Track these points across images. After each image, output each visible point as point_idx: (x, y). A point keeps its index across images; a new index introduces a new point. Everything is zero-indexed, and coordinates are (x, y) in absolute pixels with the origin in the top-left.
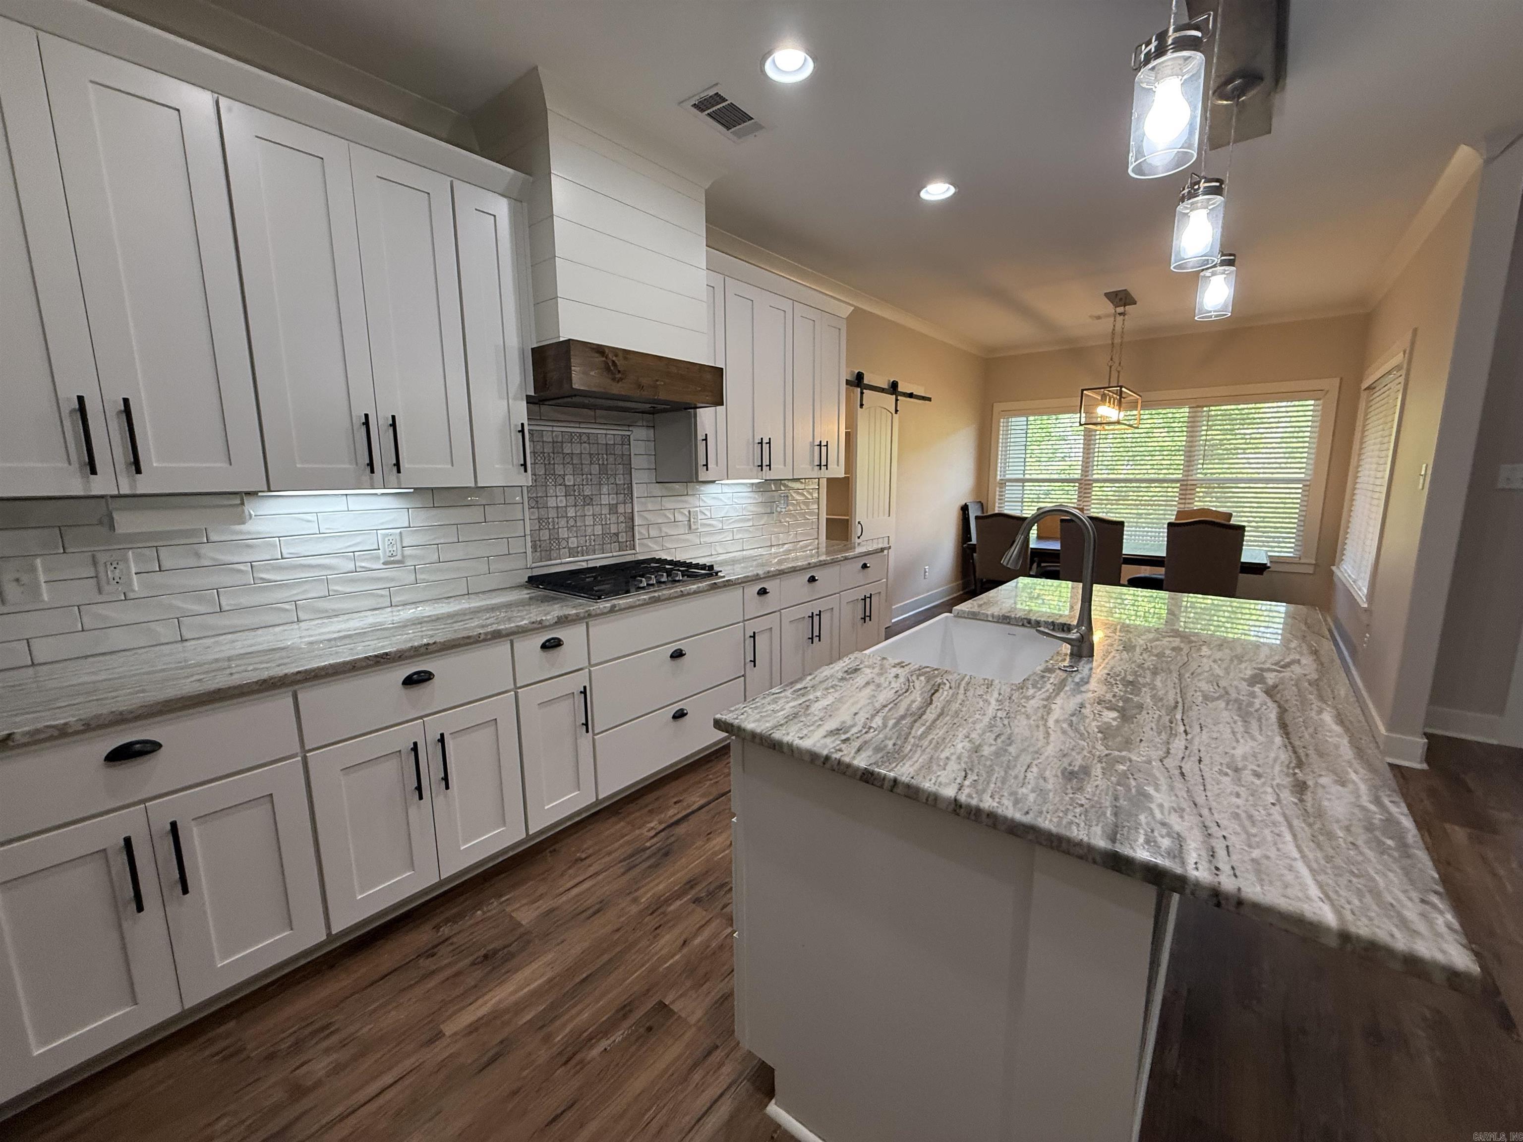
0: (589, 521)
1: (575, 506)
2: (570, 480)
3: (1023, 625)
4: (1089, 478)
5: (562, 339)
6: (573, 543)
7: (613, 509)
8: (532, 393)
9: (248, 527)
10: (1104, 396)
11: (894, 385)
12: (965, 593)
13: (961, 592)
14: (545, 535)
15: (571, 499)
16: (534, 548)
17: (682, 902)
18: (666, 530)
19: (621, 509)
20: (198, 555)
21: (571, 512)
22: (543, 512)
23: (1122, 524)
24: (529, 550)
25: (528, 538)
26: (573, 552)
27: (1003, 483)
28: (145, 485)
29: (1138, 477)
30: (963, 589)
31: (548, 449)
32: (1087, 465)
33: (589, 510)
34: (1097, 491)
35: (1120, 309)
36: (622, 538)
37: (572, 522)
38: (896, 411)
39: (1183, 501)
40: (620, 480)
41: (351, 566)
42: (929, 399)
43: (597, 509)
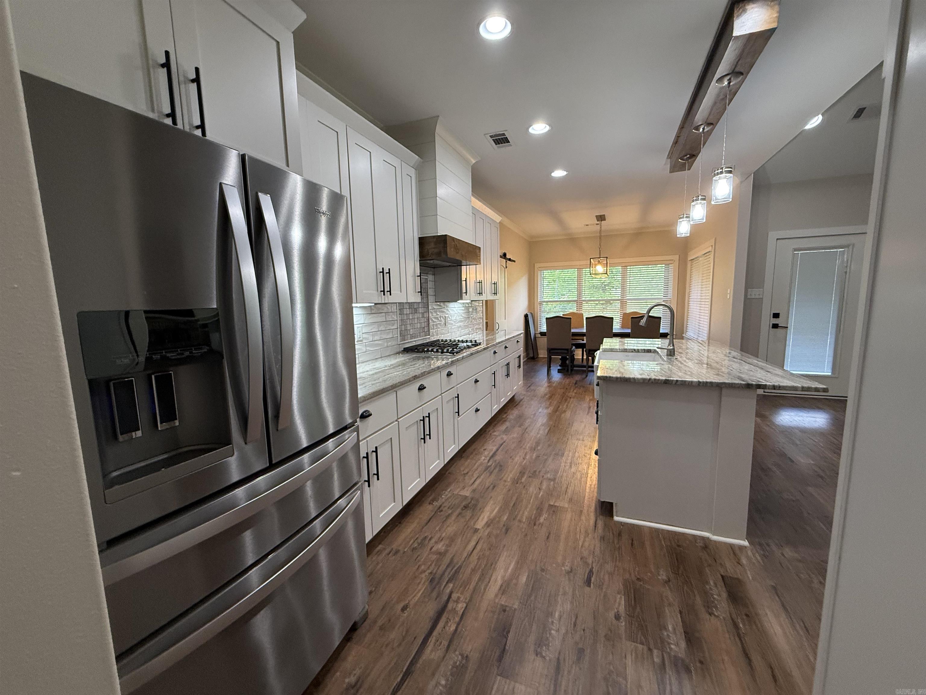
1: (412, 313)
3: (632, 352)
4: (581, 299)
5: (439, 234)
10: (599, 261)
12: (528, 359)
13: (526, 359)
17: (525, 478)
23: (612, 318)
27: (541, 303)
29: (613, 298)
30: (527, 357)
32: (579, 294)
34: (585, 306)
35: (598, 222)
38: (506, 267)
39: (622, 309)
42: (514, 261)
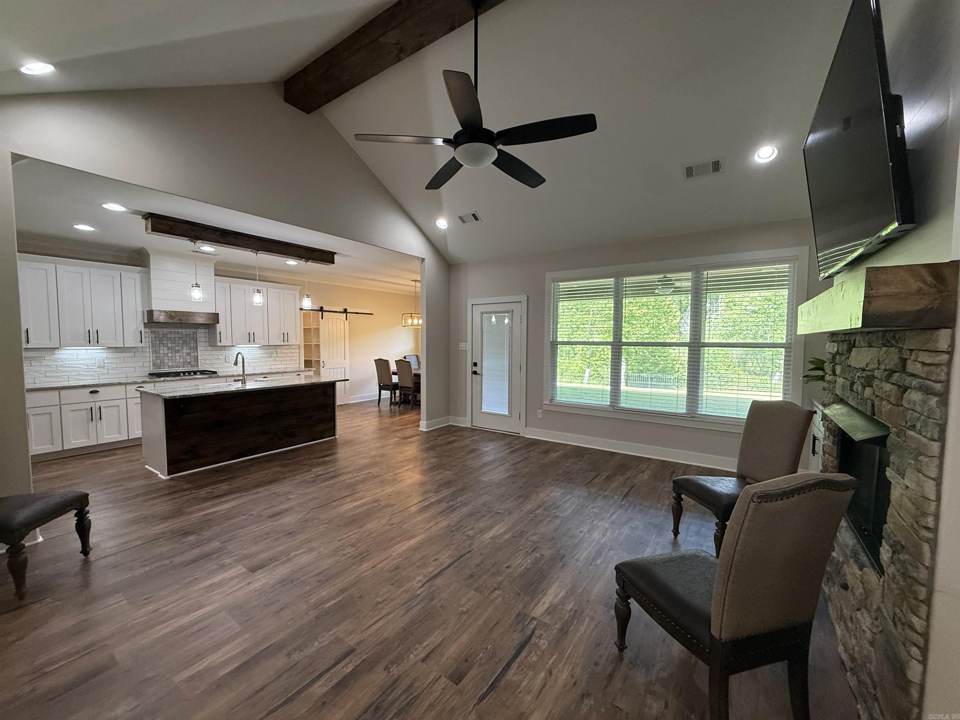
0: (178, 358)
2: (170, 345)
6: (170, 364)
7: (188, 354)
8: (146, 321)
9: (55, 356)
11: (345, 310)
14: (158, 361)
15: (170, 351)
16: (154, 365)
18: (213, 361)
19: (192, 354)
20: (41, 363)
21: (170, 355)
22: (158, 355)
24: (152, 365)
25: (151, 363)
26: (169, 367)
28: (29, 346)
31: (161, 336)
33: (178, 355)
36: (193, 363)
37: (170, 358)
40: (192, 345)
41: (87, 367)
43: (181, 354)
